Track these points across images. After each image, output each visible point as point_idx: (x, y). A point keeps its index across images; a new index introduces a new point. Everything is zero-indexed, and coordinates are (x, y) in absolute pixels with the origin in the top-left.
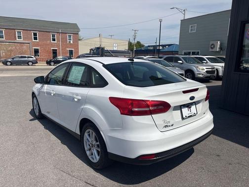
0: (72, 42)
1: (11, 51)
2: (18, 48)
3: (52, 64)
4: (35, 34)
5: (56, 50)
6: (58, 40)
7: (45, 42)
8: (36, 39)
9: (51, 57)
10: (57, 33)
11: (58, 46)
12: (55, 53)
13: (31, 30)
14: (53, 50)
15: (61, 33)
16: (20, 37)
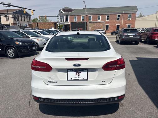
0: (130, 19)
1: (94, 27)
2: (98, 25)
3: (114, 34)
4: (108, 17)
5: (119, 25)
6: (121, 19)
7: (113, 21)
8: (108, 19)
9: (115, 30)
10: (121, 14)
11: (121, 22)
12: (118, 27)
13: (106, 14)
14: (117, 25)
15: (124, 14)
16: (99, 19)
